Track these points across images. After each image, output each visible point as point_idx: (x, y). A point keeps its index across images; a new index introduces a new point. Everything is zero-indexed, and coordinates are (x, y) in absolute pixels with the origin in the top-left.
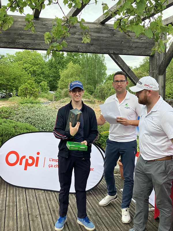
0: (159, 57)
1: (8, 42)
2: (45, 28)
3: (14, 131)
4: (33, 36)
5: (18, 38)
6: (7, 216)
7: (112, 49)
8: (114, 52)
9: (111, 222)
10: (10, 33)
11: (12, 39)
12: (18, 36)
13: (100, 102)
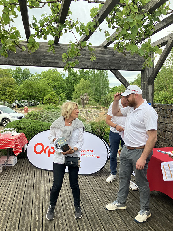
0: (149, 72)
3: (40, 128)
4: (53, 57)
6: (35, 190)
7: (113, 66)
8: (114, 68)
9: (112, 196)
10: (37, 55)
11: (38, 59)
12: (43, 57)
13: (105, 108)
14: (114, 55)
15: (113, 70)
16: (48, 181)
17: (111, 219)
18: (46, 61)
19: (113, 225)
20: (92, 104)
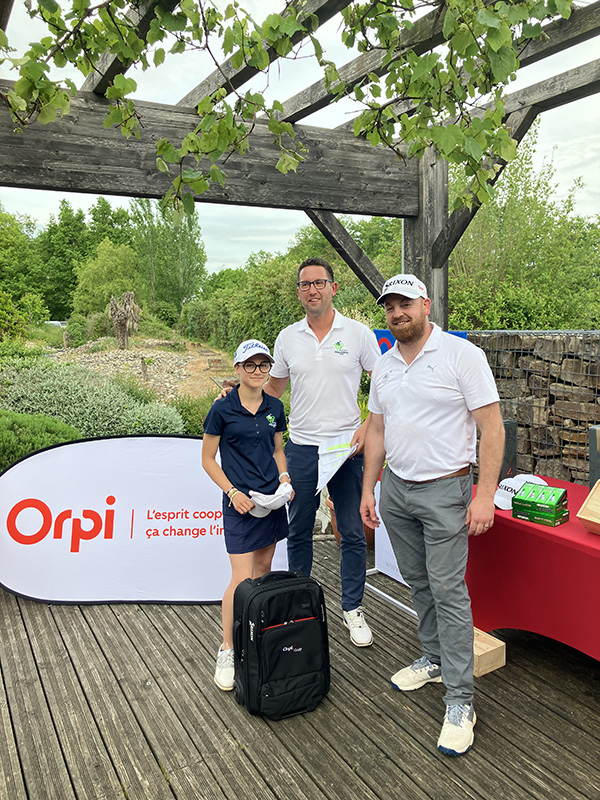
1: (17, 167)
5: (47, 156)
7: (316, 195)
8: (321, 205)
11: (29, 158)
12: (48, 148)
13: (199, 345)
14: (318, 154)
15: (316, 213)
16: (94, 645)
17: (388, 757)
18: (65, 165)
19: (406, 779)
20: (152, 334)
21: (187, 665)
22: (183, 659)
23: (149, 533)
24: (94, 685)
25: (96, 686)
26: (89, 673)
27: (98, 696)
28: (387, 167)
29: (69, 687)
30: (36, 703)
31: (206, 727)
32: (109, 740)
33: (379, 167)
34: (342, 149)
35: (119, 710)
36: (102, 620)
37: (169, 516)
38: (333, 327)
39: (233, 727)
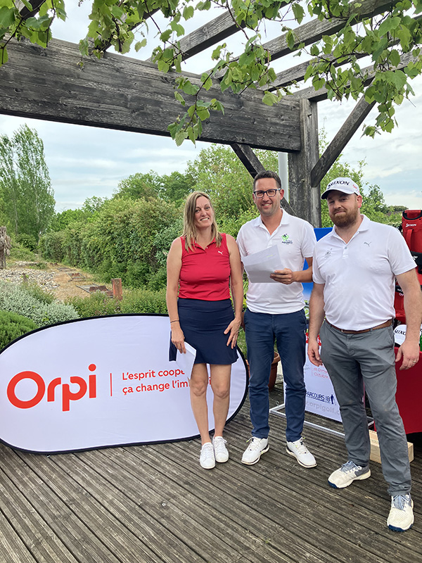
1: (42, 102)
2: (120, 77)
4: (95, 93)
5: (63, 95)
7: (240, 134)
8: (243, 140)
11: (50, 95)
12: (63, 88)
13: (56, 264)
14: (241, 104)
18: (75, 102)
21: (186, 486)
22: (181, 483)
23: (125, 390)
24: (122, 512)
25: (122, 511)
26: (111, 503)
27: (130, 520)
28: (281, 116)
29: (101, 515)
30: (80, 531)
31: (229, 531)
32: (159, 552)
33: (277, 115)
34: (255, 101)
35: (152, 527)
36: (99, 462)
37: (140, 376)
38: (281, 223)
39: (251, 528)
